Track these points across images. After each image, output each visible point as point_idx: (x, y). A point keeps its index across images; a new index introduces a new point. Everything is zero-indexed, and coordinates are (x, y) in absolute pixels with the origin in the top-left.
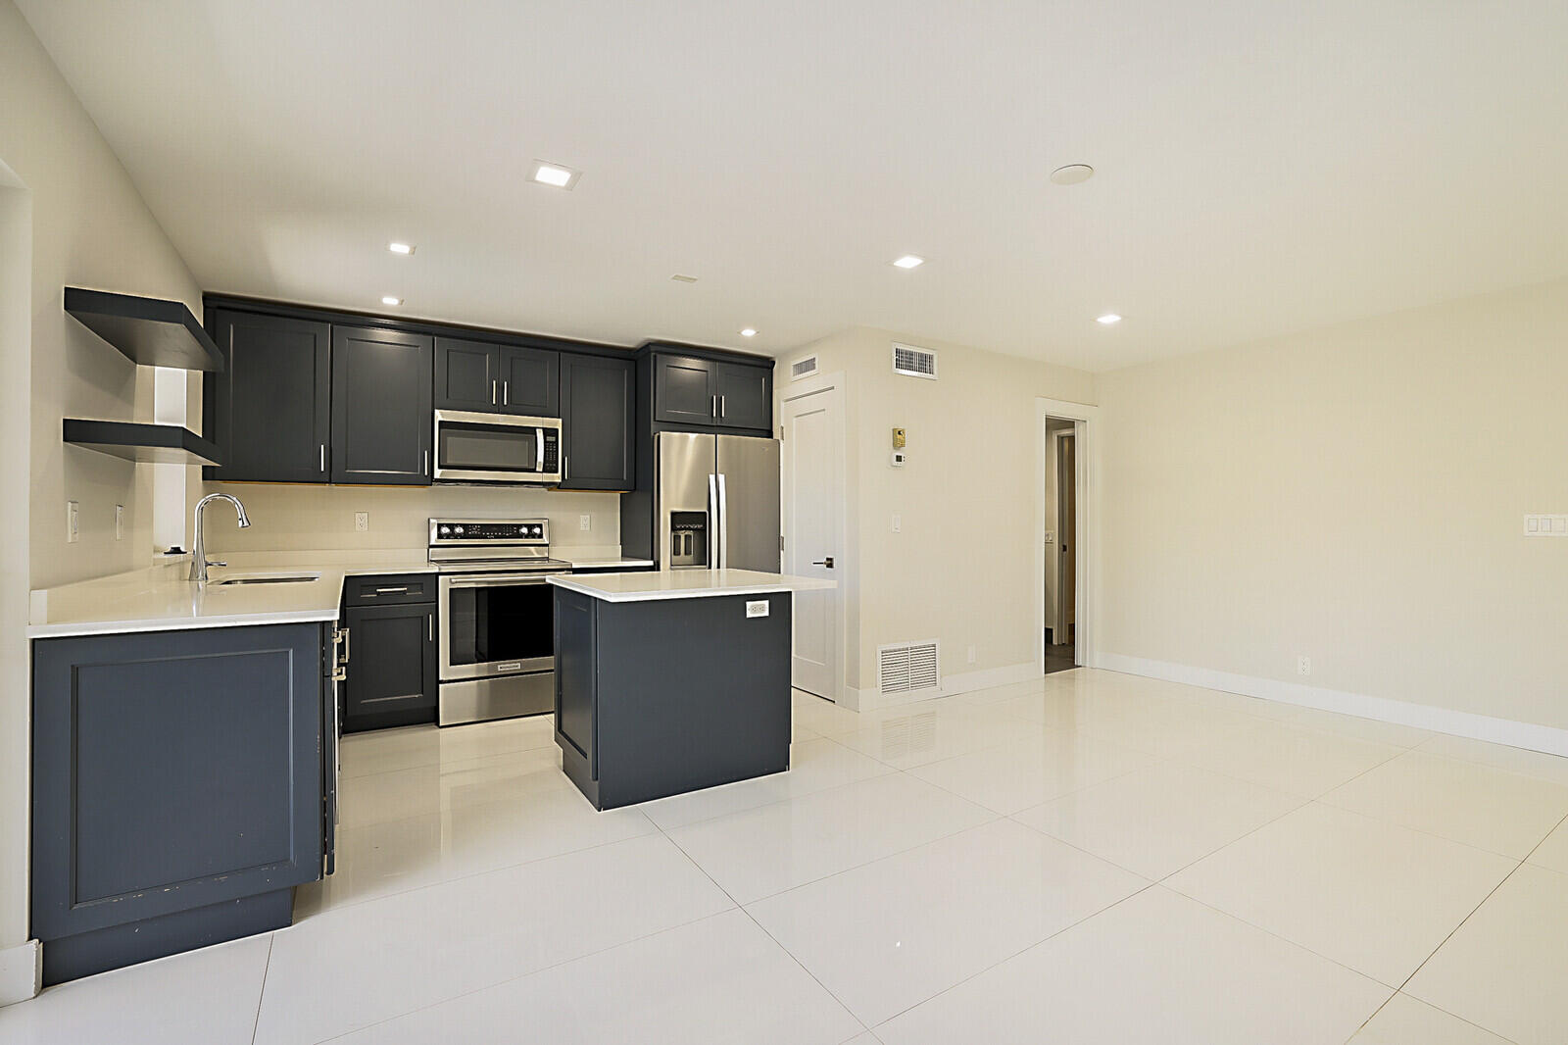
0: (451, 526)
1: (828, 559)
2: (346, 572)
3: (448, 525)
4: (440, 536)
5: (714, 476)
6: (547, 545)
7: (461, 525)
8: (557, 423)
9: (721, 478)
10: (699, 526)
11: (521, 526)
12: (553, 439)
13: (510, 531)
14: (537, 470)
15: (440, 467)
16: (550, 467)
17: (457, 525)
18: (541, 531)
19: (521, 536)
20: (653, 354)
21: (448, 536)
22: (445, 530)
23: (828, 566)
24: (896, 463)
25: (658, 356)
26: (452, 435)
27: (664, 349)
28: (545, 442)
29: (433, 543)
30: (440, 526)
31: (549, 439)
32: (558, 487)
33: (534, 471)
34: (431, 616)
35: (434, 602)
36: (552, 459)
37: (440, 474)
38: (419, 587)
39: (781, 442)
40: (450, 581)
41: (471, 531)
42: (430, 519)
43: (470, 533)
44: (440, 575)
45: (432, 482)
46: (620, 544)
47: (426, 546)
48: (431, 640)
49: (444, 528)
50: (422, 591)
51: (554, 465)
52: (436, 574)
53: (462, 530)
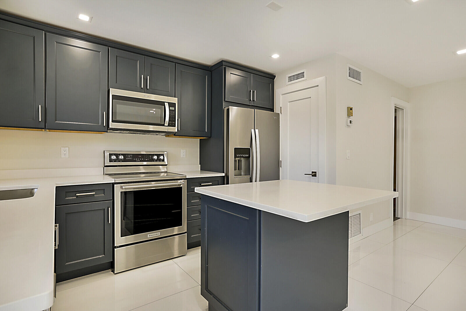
0: (117, 155)
1: (312, 172)
2: (56, 184)
3: (115, 154)
4: (111, 160)
5: (253, 130)
6: (166, 165)
7: (122, 154)
8: (175, 100)
9: (257, 131)
10: (247, 156)
11: (153, 155)
12: (173, 109)
13: (148, 157)
14: (165, 125)
15: (113, 121)
16: (172, 123)
17: (120, 154)
18: (164, 158)
19: (153, 160)
20: (224, 66)
21: (115, 161)
22: (114, 157)
23: (312, 176)
24: (349, 124)
25: (227, 68)
26: (119, 104)
27: (229, 65)
28: (170, 110)
29: (108, 163)
30: (110, 155)
31: (171, 108)
32: (175, 134)
33: (163, 125)
34: (109, 208)
35: (111, 200)
36: (173, 119)
37: (112, 125)
38: (102, 191)
39: (280, 114)
40: (122, 187)
41: (127, 158)
42: (104, 151)
43: (127, 159)
44: (115, 184)
45: (108, 130)
46: (200, 164)
47: (103, 166)
48: (110, 222)
49: (113, 156)
50: (104, 193)
51: (174, 122)
52: (113, 183)
53: (123, 157)
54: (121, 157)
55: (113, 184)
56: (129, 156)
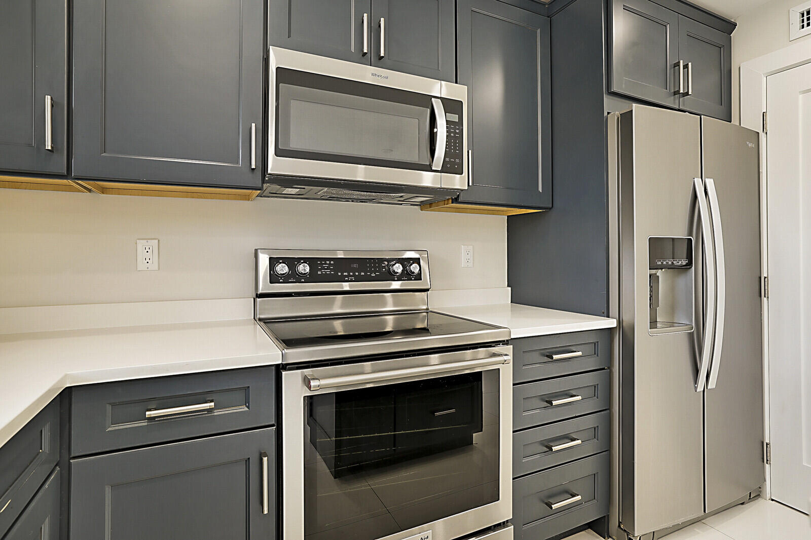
0: (292, 262)
3: (285, 260)
4: (274, 278)
5: (700, 180)
6: (427, 290)
7: (306, 260)
8: (458, 92)
9: (710, 184)
11: (392, 261)
12: (455, 118)
13: (377, 269)
14: (432, 168)
15: (279, 153)
16: (452, 164)
17: (299, 260)
18: (420, 269)
19: (392, 276)
21: (286, 279)
22: (282, 269)
28: (447, 122)
29: (264, 286)
30: (273, 262)
31: (451, 117)
32: (459, 198)
33: (429, 168)
34: (265, 459)
35: (273, 425)
36: (455, 149)
37: (276, 165)
38: (241, 396)
39: (762, 136)
40: (307, 381)
41: (320, 270)
42: (256, 251)
43: (319, 273)
44: (285, 369)
45: (263, 181)
46: (508, 286)
47: (255, 296)
48: (266, 512)
49: (280, 265)
50: (247, 403)
51: (457, 161)
52: (277, 366)
53: (308, 269)
54: (304, 268)
55: (279, 369)
56: (326, 264)
